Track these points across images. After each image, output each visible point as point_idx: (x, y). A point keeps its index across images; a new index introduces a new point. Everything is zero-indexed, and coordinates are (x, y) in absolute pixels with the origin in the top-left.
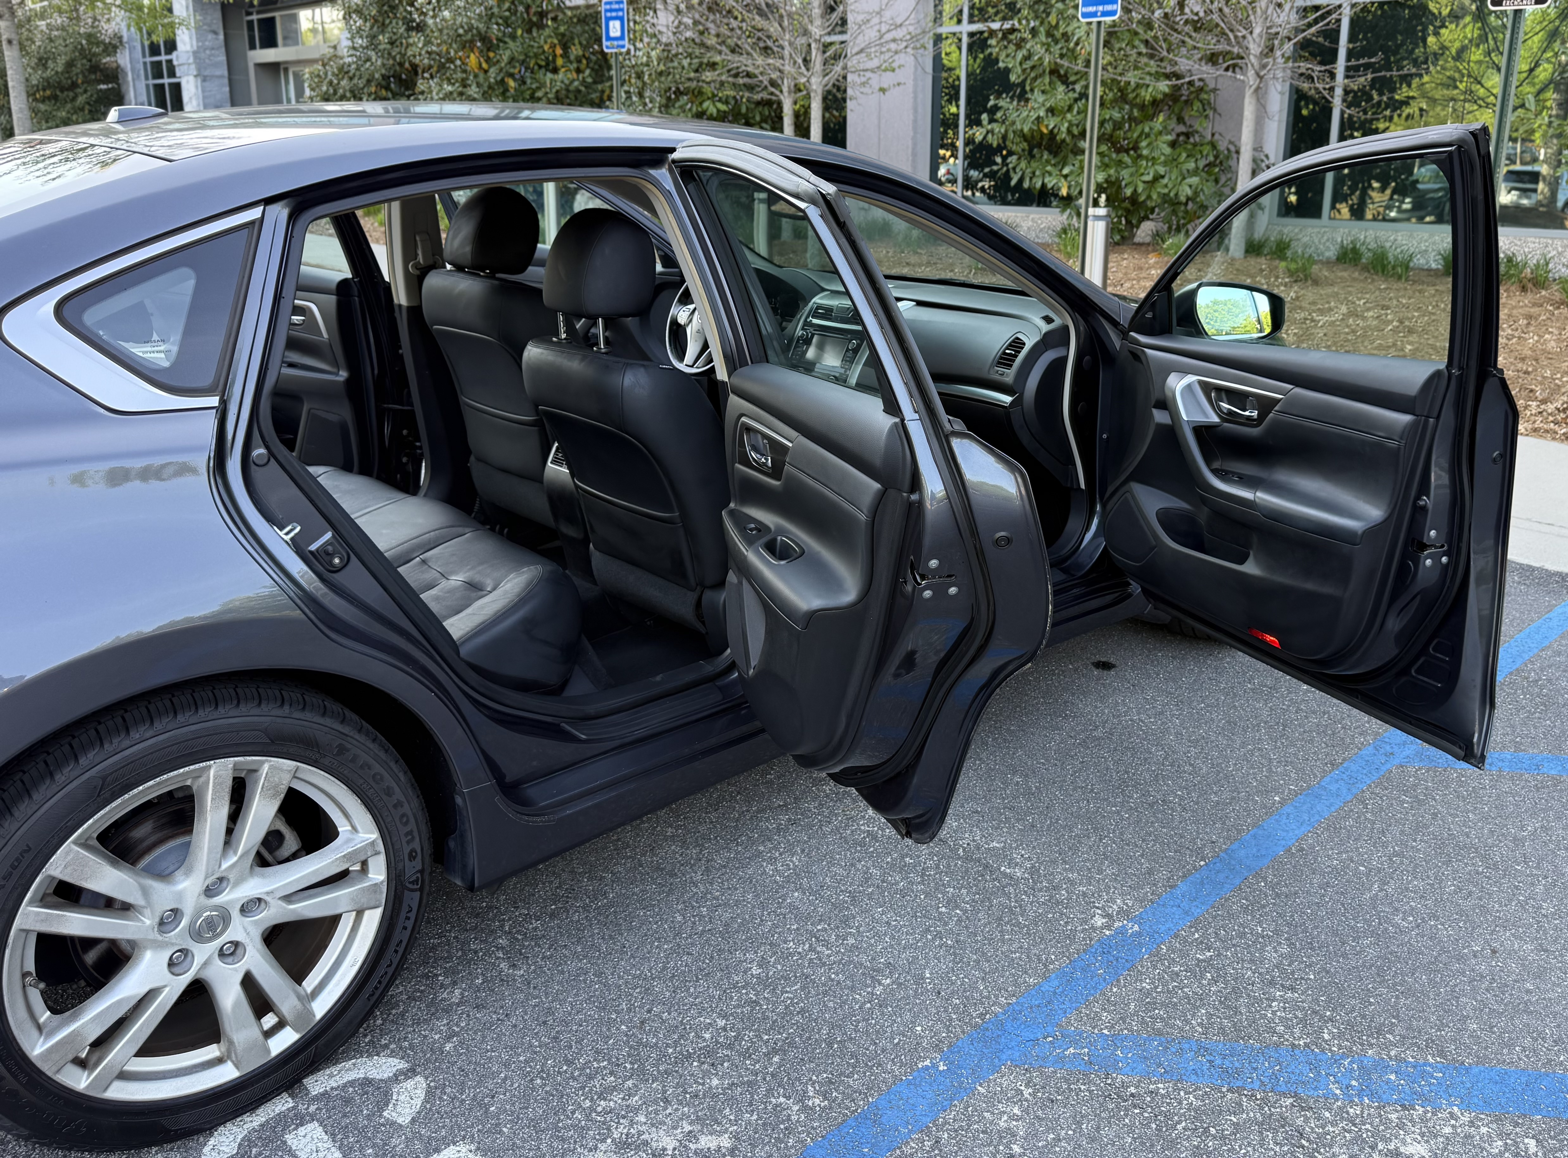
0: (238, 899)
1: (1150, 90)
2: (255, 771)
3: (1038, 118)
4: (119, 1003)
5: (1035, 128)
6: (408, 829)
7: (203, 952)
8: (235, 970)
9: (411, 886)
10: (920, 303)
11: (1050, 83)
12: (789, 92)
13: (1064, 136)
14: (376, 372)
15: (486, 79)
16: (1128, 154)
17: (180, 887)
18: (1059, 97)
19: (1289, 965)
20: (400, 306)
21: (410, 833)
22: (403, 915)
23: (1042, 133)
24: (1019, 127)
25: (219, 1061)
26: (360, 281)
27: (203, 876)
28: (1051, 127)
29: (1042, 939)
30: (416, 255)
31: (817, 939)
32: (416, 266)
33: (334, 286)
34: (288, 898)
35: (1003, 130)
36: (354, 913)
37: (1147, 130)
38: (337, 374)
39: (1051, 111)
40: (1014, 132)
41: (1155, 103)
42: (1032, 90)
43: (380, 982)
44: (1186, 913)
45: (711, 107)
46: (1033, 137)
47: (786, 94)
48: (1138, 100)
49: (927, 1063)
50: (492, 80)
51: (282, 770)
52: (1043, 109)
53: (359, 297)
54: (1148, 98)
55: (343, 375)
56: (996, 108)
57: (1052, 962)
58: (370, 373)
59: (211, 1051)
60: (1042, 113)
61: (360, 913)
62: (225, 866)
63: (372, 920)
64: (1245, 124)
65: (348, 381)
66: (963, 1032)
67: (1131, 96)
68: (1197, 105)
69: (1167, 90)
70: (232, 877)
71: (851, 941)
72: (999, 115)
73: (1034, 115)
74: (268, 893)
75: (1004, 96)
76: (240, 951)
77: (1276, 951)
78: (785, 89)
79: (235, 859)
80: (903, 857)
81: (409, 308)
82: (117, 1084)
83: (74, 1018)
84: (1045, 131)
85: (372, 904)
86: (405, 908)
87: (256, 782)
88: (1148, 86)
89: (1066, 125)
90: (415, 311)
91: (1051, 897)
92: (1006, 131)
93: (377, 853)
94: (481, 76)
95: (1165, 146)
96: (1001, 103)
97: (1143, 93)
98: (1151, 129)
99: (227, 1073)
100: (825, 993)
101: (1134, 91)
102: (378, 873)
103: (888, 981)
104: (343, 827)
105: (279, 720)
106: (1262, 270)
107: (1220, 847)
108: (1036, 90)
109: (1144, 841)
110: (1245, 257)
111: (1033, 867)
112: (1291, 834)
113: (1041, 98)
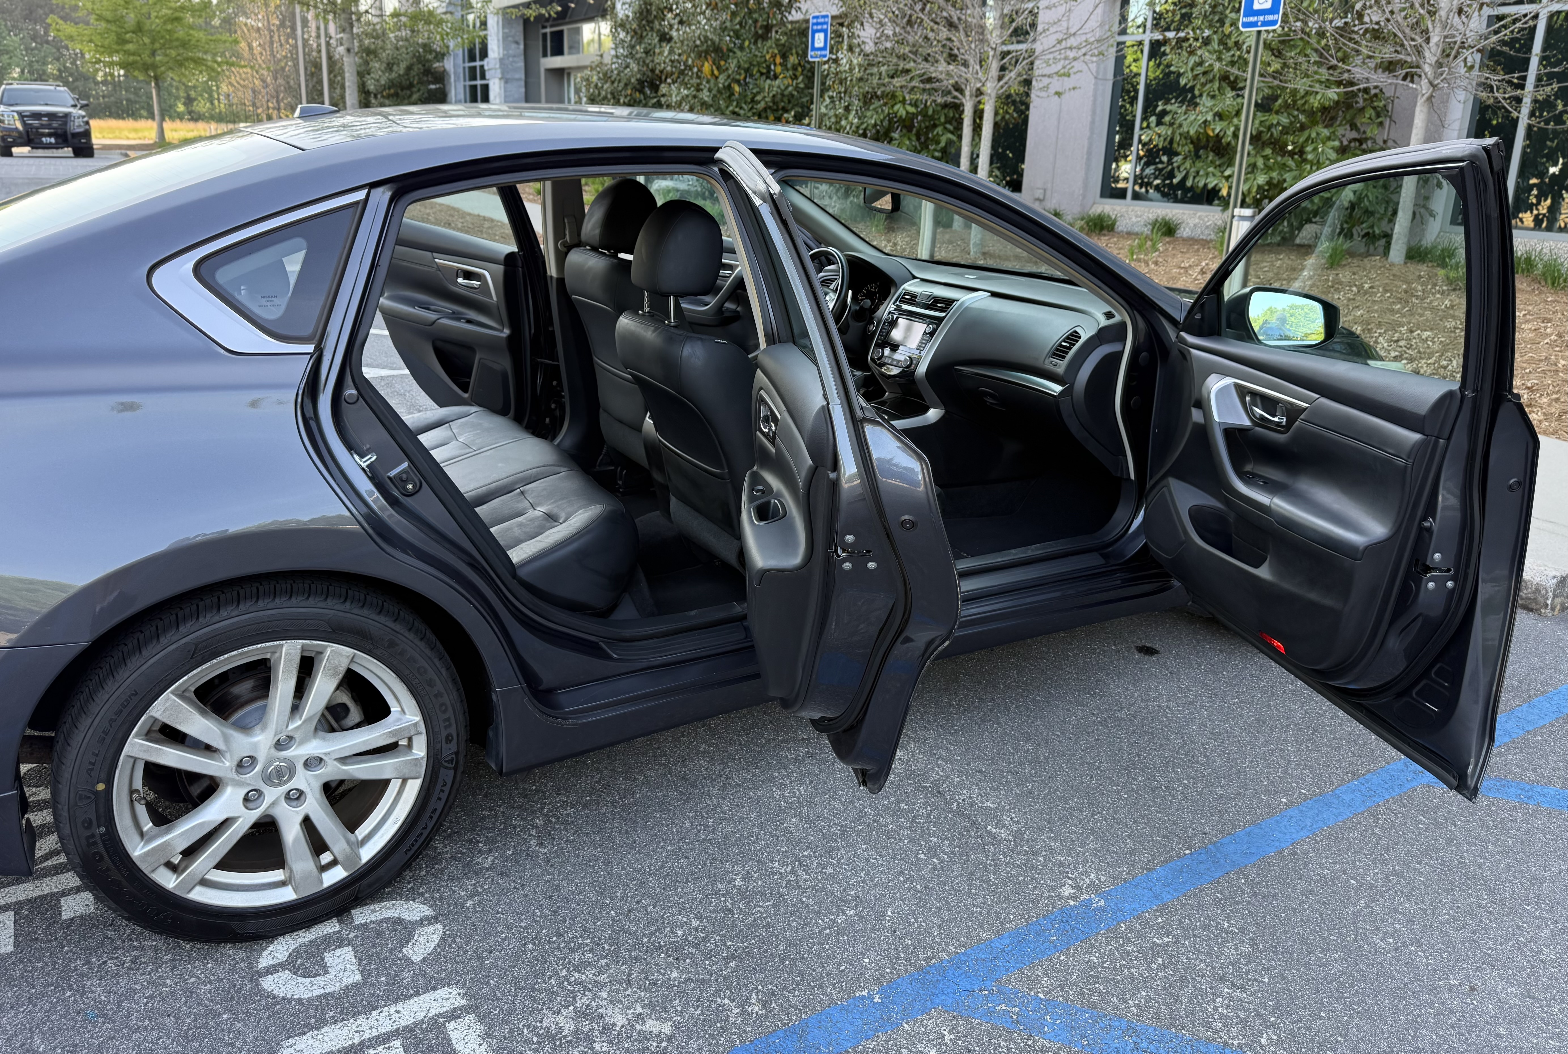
0: (302, 756)
1: (1319, 97)
2: (321, 653)
3: (1205, 122)
4: (202, 825)
5: (1202, 131)
6: (446, 716)
7: (272, 794)
8: (297, 812)
9: (446, 764)
10: (994, 294)
11: (1219, 89)
12: (971, 96)
13: (1229, 139)
14: (533, 331)
15: (716, 84)
16: (1293, 158)
17: (256, 739)
18: (1228, 103)
19: (1246, 965)
20: (551, 277)
21: (448, 719)
22: (438, 787)
23: (1208, 136)
24: (1186, 130)
25: (282, 883)
26: (524, 255)
27: (273, 733)
28: (1217, 131)
30: (565, 235)
31: (800, 863)
32: (563, 244)
33: (502, 257)
34: (343, 760)
35: (1169, 132)
36: (400, 780)
37: (1314, 135)
38: (502, 331)
39: (1220, 116)
40: (1181, 134)
41: (1324, 109)
42: (1201, 95)
43: (415, 842)
44: (1156, 897)
46: (1198, 139)
47: (968, 98)
48: (1306, 107)
49: (865, 993)
50: (721, 85)
51: (342, 654)
52: (1211, 114)
53: (522, 267)
54: (1316, 105)
55: (507, 332)
56: (1164, 113)
57: (1010, 922)
58: (528, 330)
59: (276, 875)
60: (1209, 117)
61: (405, 781)
62: (291, 727)
63: (414, 787)
64: (1414, 131)
65: (509, 337)
66: (906, 971)
67: (1300, 102)
68: (1370, 112)
69: (1336, 98)
70: (298, 736)
71: (830, 870)
72: (1167, 119)
73: (1201, 119)
74: (326, 754)
75: (1173, 101)
76: (303, 798)
79: (299, 723)
81: (557, 279)
82: (198, 889)
83: (167, 832)
84: (1211, 134)
85: (413, 775)
86: (440, 782)
87: (321, 661)
88: (1317, 93)
89: (1232, 129)
90: (561, 281)
91: (1028, 861)
92: (1173, 133)
93: (419, 733)
95: (1331, 151)
96: (1169, 108)
97: (1312, 100)
98: (1318, 134)
99: (287, 895)
100: (792, 913)
101: (1303, 97)
102: (420, 750)
103: (852, 912)
104: (394, 708)
105: (341, 614)
106: (1420, 277)
107: (1210, 839)
108: (1205, 95)
109: (1135, 822)
110: (1405, 263)
111: (1019, 830)
112: (1288, 837)
113: (1209, 103)
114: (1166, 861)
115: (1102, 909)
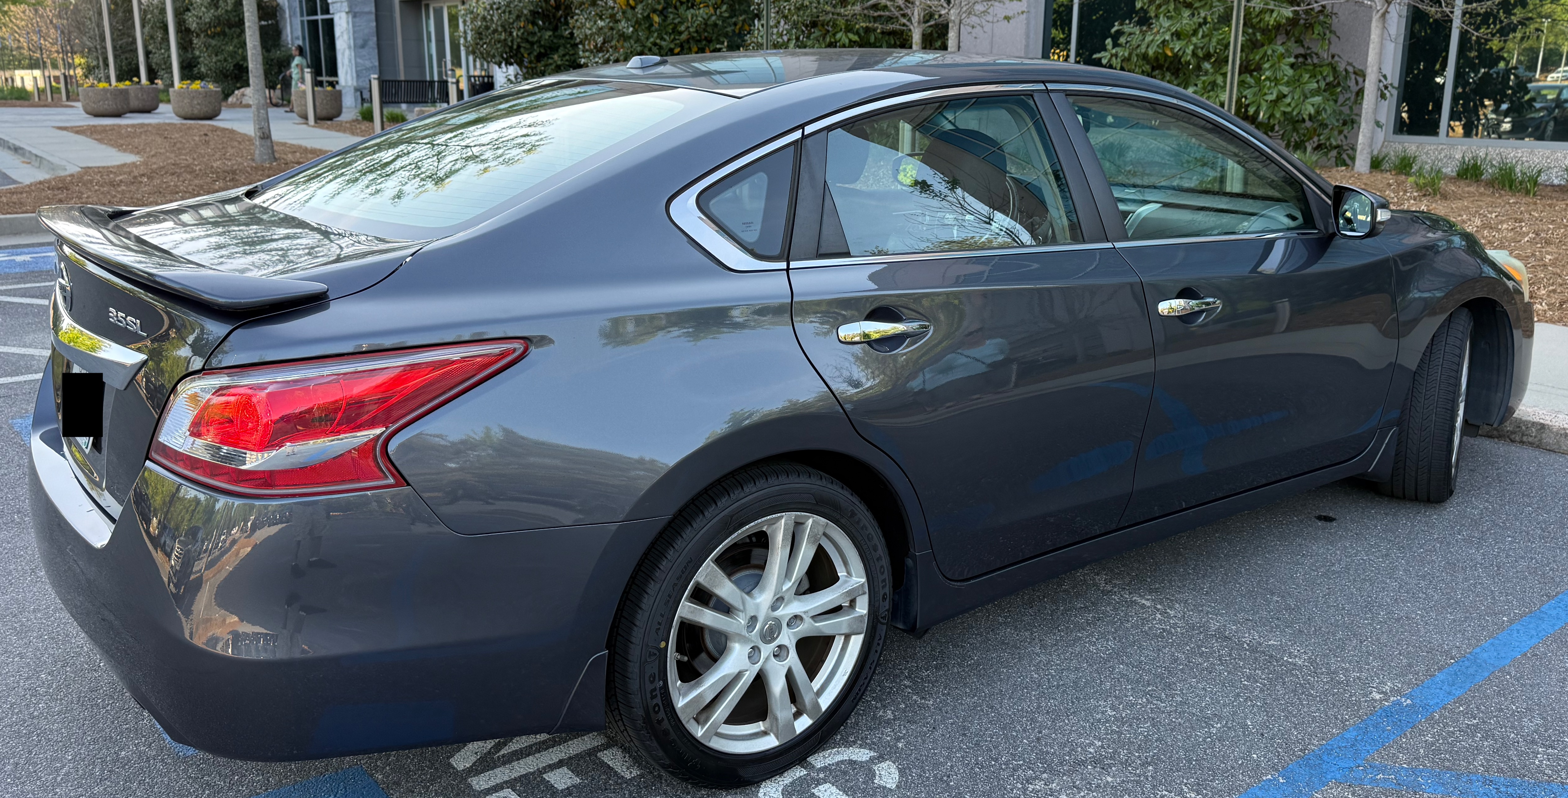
0: (788, 615)
1: (1275, 15)
2: (802, 524)
3: (1164, 41)
4: (724, 677)
5: (1160, 51)
6: (883, 577)
7: (767, 650)
8: (783, 666)
9: (882, 620)
11: (1175, 9)
12: (919, 22)
13: (1189, 58)
15: (635, 15)
16: (1251, 76)
17: (758, 600)
18: (1185, 22)
19: (1545, 731)
21: (884, 581)
22: (876, 641)
23: (1166, 56)
24: (1143, 51)
25: (765, 733)
27: (772, 594)
28: (1176, 50)
29: (1334, 705)
31: (1151, 696)
34: (815, 617)
35: (1126, 54)
36: (843, 638)
37: (1269, 52)
39: (1177, 35)
40: (1137, 55)
41: (1278, 27)
42: (1157, 16)
43: (860, 690)
44: (1449, 693)
45: (844, 37)
46: (1157, 59)
47: (916, 25)
48: (1262, 25)
49: (1269, 777)
50: (639, 16)
51: (819, 524)
52: (1169, 33)
54: (1271, 23)
56: (1120, 33)
57: (1347, 720)
59: (760, 726)
60: (1167, 37)
61: (847, 637)
62: (784, 588)
63: (856, 642)
64: (1371, 46)
66: (1291, 760)
67: (1255, 21)
68: (1318, 29)
69: (1291, 15)
70: (786, 598)
71: (1179, 699)
72: (1122, 40)
73: (1159, 39)
74: (805, 612)
75: (1127, 22)
76: (784, 653)
77: (1531, 722)
78: (915, 19)
79: (790, 584)
80: (1199, 647)
82: (715, 738)
83: (698, 685)
84: (1170, 54)
85: (859, 631)
86: (877, 638)
87: (804, 531)
88: (1272, 11)
89: (1191, 47)
91: (1332, 679)
92: (1130, 54)
93: (864, 593)
94: (629, 11)
95: (1287, 68)
96: (1127, 29)
97: (1267, 18)
98: (1273, 51)
99: (770, 742)
100: (1172, 730)
101: (1257, 16)
102: (862, 608)
103: (1219, 725)
104: (842, 573)
105: (821, 488)
106: (1390, 185)
107: (1465, 651)
108: (1162, 16)
109: (1398, 644)
110: (1371, 172)
111: (1310, 658)
112: (1523, 644)
113: (1166, 24)
114: (1439, 669)
115: (1413, 706)
